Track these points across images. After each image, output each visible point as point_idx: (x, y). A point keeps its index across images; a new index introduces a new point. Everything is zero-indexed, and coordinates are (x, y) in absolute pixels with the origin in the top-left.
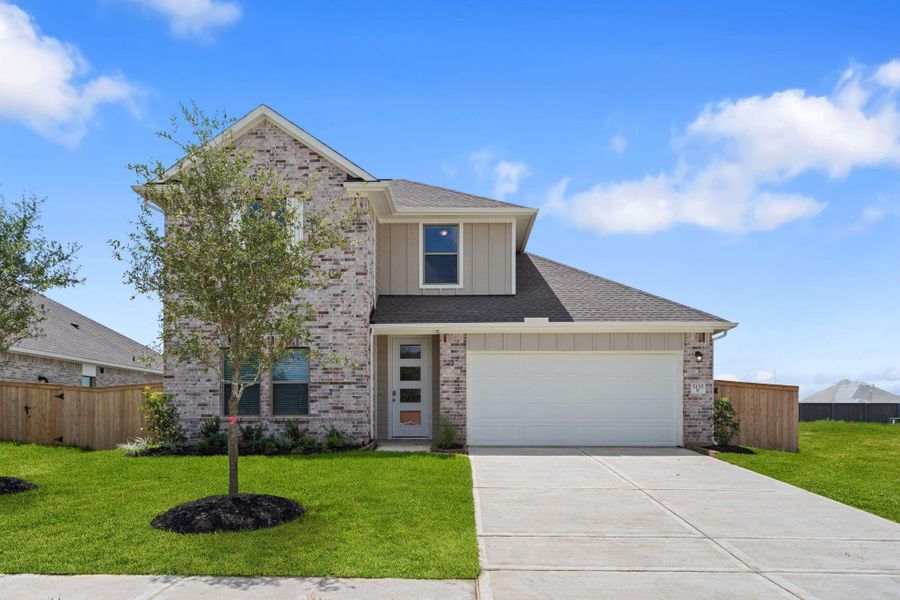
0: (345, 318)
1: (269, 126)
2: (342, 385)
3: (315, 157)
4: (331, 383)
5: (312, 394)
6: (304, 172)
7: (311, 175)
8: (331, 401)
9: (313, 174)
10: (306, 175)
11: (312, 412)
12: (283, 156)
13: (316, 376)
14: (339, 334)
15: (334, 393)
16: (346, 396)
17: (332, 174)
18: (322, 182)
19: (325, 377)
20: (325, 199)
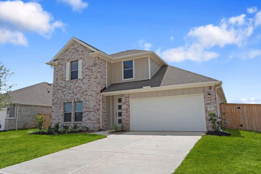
0: (91, 92)
1: (75, 42)
2: (90, 112)
3: (85, 48)
4: (88, 112)
5: (83, 115)
6: (83, 52)
7: (84, 53)
8: (87, 117)
9: (84, 52)
10: (83, 53)
11: (83, 120)
12: (78, 49)
13: (84, 110)
14: (90, 97)
15: (88, 115)
16: (91, 115)
17: (88, 52)
18: (86, 54)
19: (86, 110)
20: (87, 59)
